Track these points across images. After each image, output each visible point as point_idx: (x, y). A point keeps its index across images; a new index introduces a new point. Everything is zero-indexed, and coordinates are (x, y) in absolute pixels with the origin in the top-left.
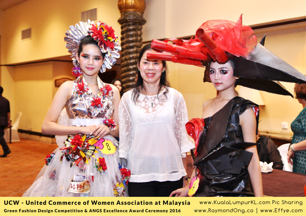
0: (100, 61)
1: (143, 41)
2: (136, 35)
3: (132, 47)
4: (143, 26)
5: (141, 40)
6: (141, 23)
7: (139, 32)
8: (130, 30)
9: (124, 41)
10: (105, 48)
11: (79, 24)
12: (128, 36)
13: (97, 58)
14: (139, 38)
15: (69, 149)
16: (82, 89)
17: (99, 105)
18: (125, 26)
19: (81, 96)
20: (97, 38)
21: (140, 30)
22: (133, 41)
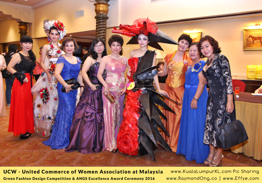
0: (58, 36)
1: (107, 27)
2: (104, 24)
3: (102, 30)
4: (107, 20)
5: (106, 27)
6: (106, 19)
7: (105, 23)
8: (101, 22)
9: (98, 27)
10: (60, 31)
11: (49, 22)
12: (100, 25)
13: (57, 35)
14: (105, 26)
15: (50, 70)
16: (52, 47)
17: (60, 53)
18: (98, 20)
19: (52, 50)
20: (56, 27)
21: (106, 22)
22: (102, 27)
